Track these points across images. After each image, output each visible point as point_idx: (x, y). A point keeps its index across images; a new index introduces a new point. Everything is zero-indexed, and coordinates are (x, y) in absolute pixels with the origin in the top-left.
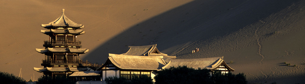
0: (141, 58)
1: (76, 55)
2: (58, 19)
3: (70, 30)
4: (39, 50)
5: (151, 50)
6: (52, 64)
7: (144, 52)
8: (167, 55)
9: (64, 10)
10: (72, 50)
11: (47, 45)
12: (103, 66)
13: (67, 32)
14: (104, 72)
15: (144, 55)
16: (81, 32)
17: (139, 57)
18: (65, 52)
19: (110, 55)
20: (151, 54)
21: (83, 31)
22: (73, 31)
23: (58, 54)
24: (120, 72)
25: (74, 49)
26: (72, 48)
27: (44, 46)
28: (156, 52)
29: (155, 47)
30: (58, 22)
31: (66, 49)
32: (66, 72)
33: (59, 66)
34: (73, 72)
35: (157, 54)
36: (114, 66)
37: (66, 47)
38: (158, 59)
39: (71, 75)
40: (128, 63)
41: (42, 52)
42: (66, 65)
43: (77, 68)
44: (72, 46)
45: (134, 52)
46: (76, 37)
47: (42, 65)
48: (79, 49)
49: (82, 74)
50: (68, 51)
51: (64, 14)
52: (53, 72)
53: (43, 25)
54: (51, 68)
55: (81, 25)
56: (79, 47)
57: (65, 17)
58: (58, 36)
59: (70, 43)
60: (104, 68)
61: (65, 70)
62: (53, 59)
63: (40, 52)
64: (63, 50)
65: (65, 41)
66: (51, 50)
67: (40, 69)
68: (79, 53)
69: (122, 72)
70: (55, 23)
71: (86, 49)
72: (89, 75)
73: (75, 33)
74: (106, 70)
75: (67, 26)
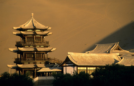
0: (98, 55)
1: (44, 54)
2: (27, 22)
3: (38, 32)
4: (12, 50)
5: (114, 47)
6: (22, 61)
7: (108, 49)
8: (128, 51)
9: (33, 14)
10: (39, 49)
11: (18, 45)
12: (63, 63)
13: (35, 34)
14: (64, 68)
15: (107, 52)
16: (48, 34)
17: (96, 54)
18: (33, 51)
19: (69, 53)
20: (113, 51)
21: (49, 33)
22: (41, 32)
23: (28, 53)
24: (77, 68)
25: (41, 48)
26: (40, 47)
27: (16, 46)
28: (119, 49)
29: (118, 45)
30: (27, 25)
31: (34, 49)
32: (34, 68)
33: (29, 63)
34: (41, 68)
35: (119, 51)
36: (72, 63)
37: (35, 46)
38: (114, 56)
39: (39, 71)
40: (86, 60)
41: (15, 51)
42: (35, 62)
43: (44, 64)
44: (40, 46)
45: (100, 49)
46: (44, 37)
47: (15, 62)
48: (46, 48)
49: (48, 70)
50: (36, 50)
51: (33, 18)
52: (24, 68)
53: (15, 28)
54: (22, 65)
55: (47, 27)
56: (47, 47)
57: (34, 20)
58: (27, 37)
59: (38, 43)
60: (65, 65)
61: (34, 67)
62: (23, 57)
63: (12, 51)
64: (32, 49)
65: (34, 41)
66: (21, 50)
67: (13, 66)
68: (47, 52)
69: (79, 68)
70: (24, 26)
71: (52, 48)
72: (53, 71)
73: (42, 34)
74: (66, 66)
75: (34, 29)
